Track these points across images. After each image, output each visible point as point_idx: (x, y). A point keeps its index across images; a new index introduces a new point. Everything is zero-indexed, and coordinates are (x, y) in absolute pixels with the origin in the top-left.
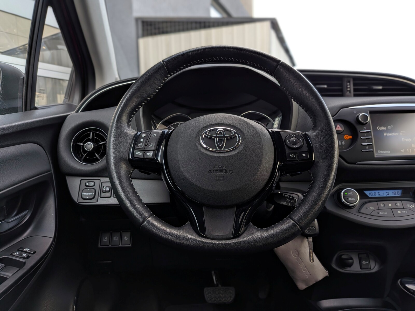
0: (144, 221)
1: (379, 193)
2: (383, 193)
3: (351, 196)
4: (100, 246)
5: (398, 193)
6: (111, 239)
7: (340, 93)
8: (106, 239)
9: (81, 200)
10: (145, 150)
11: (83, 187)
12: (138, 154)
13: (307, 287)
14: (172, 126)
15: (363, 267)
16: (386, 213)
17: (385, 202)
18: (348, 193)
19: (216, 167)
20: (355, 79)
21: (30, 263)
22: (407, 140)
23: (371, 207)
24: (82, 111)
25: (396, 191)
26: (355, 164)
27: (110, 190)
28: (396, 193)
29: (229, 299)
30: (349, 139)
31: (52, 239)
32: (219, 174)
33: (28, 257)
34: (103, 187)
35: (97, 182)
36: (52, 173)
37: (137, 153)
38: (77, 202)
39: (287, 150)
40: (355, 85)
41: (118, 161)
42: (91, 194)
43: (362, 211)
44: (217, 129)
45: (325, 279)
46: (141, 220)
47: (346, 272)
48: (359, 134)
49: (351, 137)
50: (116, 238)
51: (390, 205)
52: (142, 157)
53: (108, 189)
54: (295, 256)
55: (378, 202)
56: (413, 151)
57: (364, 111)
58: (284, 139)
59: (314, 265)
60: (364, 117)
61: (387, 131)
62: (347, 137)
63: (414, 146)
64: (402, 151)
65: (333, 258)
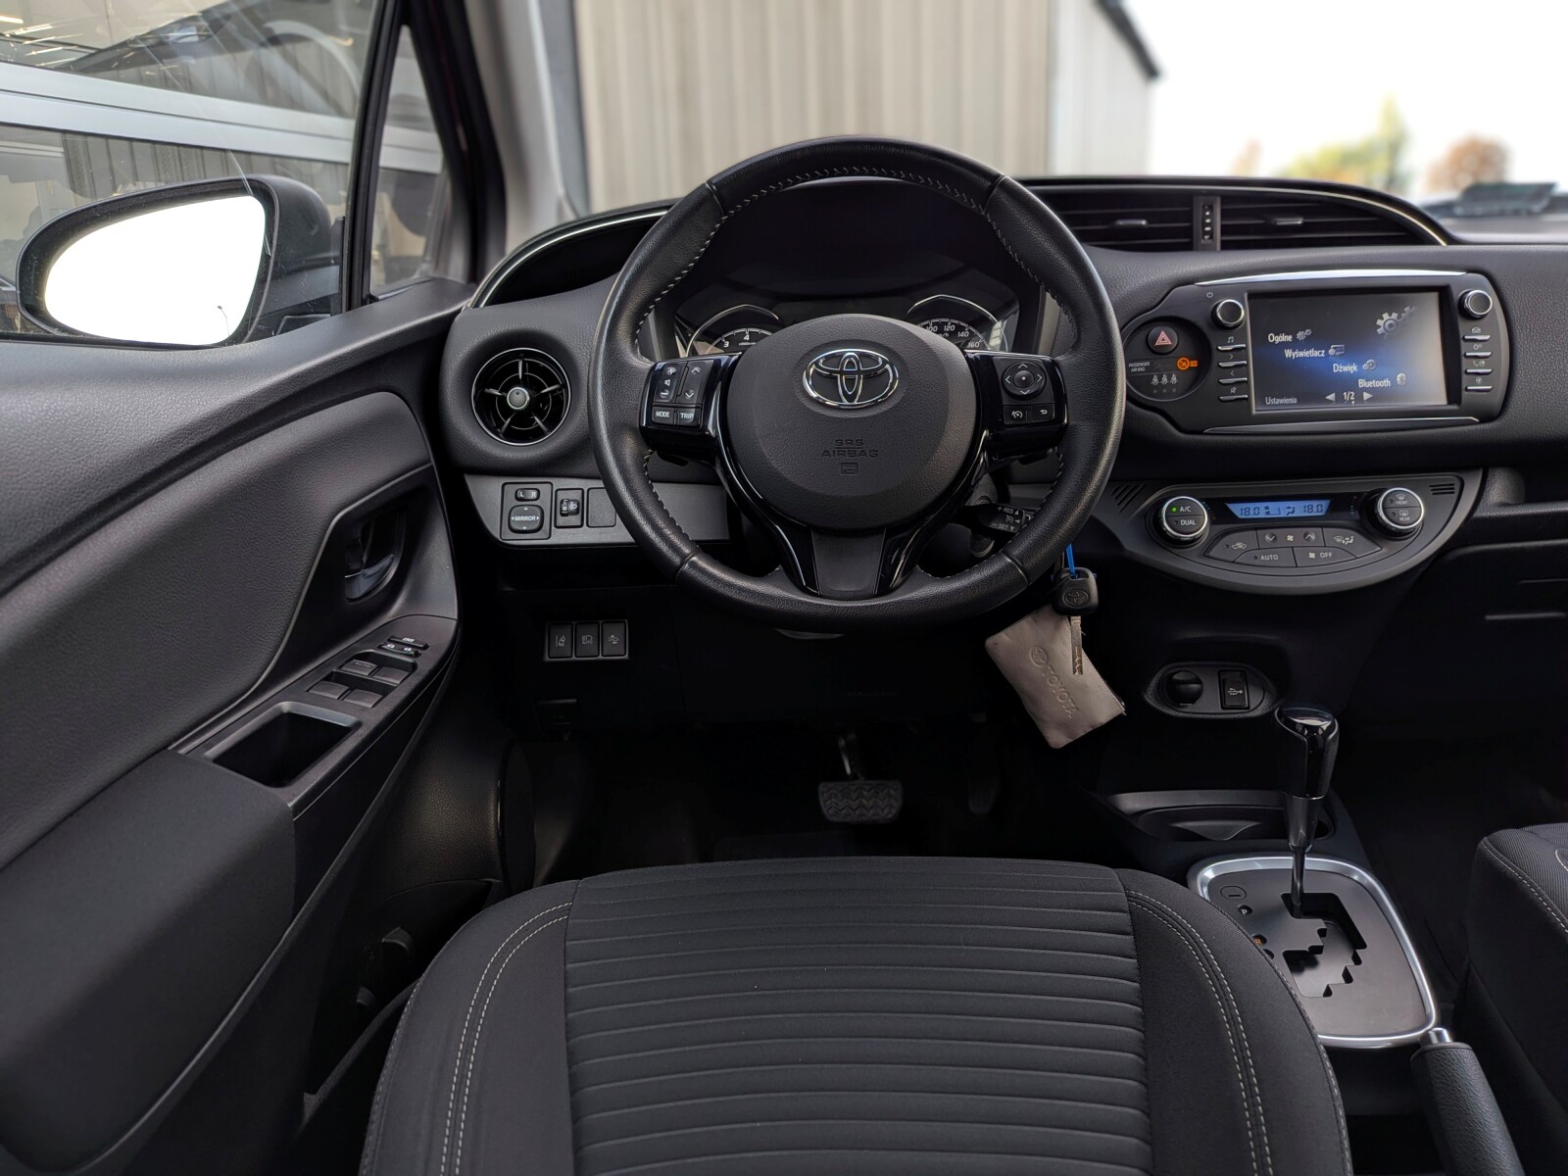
0: (682, 564)
1: (1267, 508)
2: (1279, 509)
3: (1186, 516)
4: (547, 658)
5: (1318, 508)
6: (575, 641)
7: (1183, 241)
8: (561, 642)
9: (508, 535)
10: (676, 407)
11: (511, 501)
12: (662, 414)
13: (1070, 740)
14: (726, 339)
15: (1228, 703)
16: (1276, 557)
17: (1276, 531)
18: (1178, 510)
19: (839, 442)
20: (1226, 198)
21: (426, 664)
22: (1346, 369)
23: (1238, 544)
24: (492, 302)
25: (1315, 503)
26: (1201, 433)
27: (578, 509)
28: (1315, 509)
29: (886, 811)
30: (1190, 367)
31: (454, 623)
32: (847, 458)
34: (562, 502)
35: (545, 489)
36: (432, 466)
37: (658, 414)
38: (497, 536)
39: (1006, 400)
40: (1224, 214)
41: (617, 429)
42: (533, 518)
43: (1211, 554)
45: (1117, 720)
46: (677, 560)
47: (1181, 715)
48: (1215, 354)
49: (1194, 364)
50: (589, 638)
51: (1290, 538)
52: (671, 422)
53: (573, 506)
54: (1042, 664)
55: (1259, 531)
56: (1359, 398)
57: (1233, 291)
58: (1000, 376)
59: (1086, 686)
60: (1233, 311)
61: (1295, 345)
62: (1186, 364)
63: (1362, 383)
64: (1331, 397)
65: (1151, 680)
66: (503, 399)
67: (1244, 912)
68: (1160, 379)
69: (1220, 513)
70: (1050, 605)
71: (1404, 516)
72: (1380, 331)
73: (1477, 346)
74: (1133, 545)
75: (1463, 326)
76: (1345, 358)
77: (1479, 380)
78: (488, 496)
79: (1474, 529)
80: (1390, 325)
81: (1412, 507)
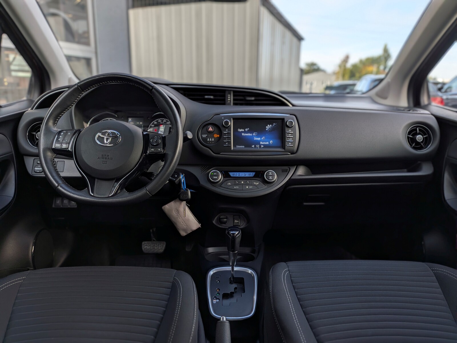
0: (58, 186)
1: (239, 174)
2: (242, 174)
3: (215, 176)
4: (53, 206)
5: (252, 174)
6: (62, 202)
7: (222, 102)
8: (58, 202)
9: (34, 173)
10: (62, 143)
11: (35, 164)
12: (58, 145)
13: (186, 234)
15: (235, 224)
16: (238, 187)
17: (239, 180)
18: (213, 174)
19: (103, 155)
20: (234, 92)
22: (257, 139)
23: (229, 183)
24: (36, 109)
25: (251, 173)
26: (219, 154)
28: (251, 175)
29: (161, 250)
30: (217, 137)
31: (12, 198)
32: (104, 160)
36: (13, 154)
38: (31, 174)
39: (150, 146)
41: (45, 150)
42: (41, 169)
43: (222, 186)
44: (107, 131)
45: (198, 229)
48: (223, 134)
49: (218, 136)
50: (66, 201)
51: (242, 182)
52: (60, 147)
54: (176, 214)
55: (235, 180)
56: (260, 147)
57: (229, 118)
58: (150, 139)
59: (189, 219)
60: (227, 123)
61: (245, 132)
62: (216, 136)
63: (261, 143)
64: (253, 146)
65: (215, 218)
66: (36, 135)
67: (218, 282)
68: (209, 139)
69: (226, 175)
70: (178, 199)
71: (271, 178)
72: (267, 129)
73: (290, 135)
74: (203, 182)
75: (286, 129)
76: (257, 136)
77: (290, 143)
78: (29, 162)
79: (291, 182)
80: (270, 128)
81: (273, 176)
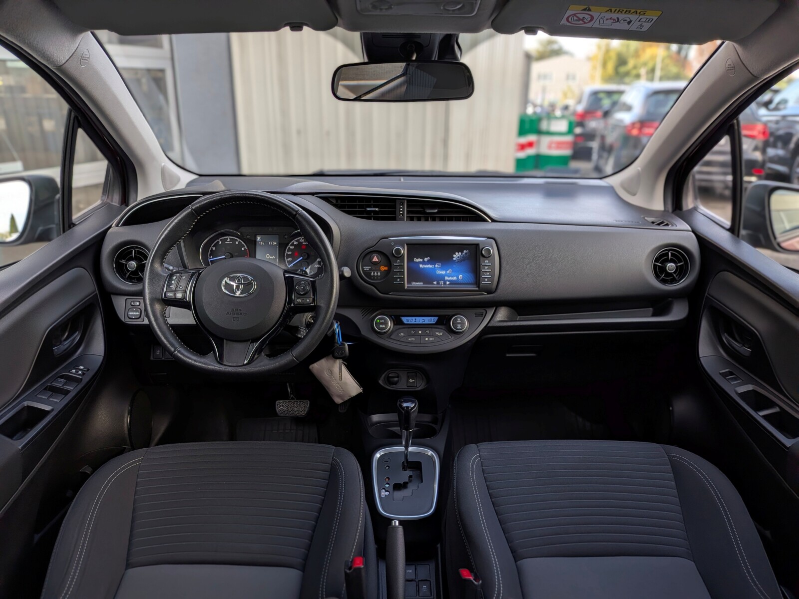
0: (175, 351)
1: (416, 319)
2: (420, 320)
3: (382, 324)
4: (152, 358)
5: (433, 320)
6: (163, 353)
7: (392, 216)
8: (158, 352)
9: (127, 319)
10: (175, 292)
11: (129, 306)
12: (170, 295)
13: (343, 401)
14: (220, 240)
15: (409, 385)
16: (414, 339)
17: (415, 329)
18: (379, 321)
19: (233, 309)
21: (86, 379)
22: (441, 272)
23: (402, 334)
25: (433, 318)
26: (387, 294)
29: (303, 412)
30: (385, 270)
31: (102, 357)
32: (235, 316)
33: (84, 374)
35: (142, 301)
36: (97, 293)
37: (168, 294)
38: (123, 320)
39: (295, 296)
40: (408, 207)
41: (152, 301)
42: (137, 313)
44: (237, 276)
46: (173, 350)
47: (392, 389)
48: (393, 266)
49: (386, 268)
51: (420, 332)
52: (173, 298)
55: (409, 329)
56: (445, 283)
57: (401, 243)
58: (295, 285)
59: (346, 383)
60: (398, 251)
61: (423, 263)
62: (383, 268)
63: (446, 278)
64: (435, 283)
65: (382, 375)
66: (126, 265)
67: (387, 468)
68: (374, 273)
69: (397, 321)
70: (331, 355)
71: (459, 326)
72: (454, 259)
73: (486, 267)
74: (365, 332)
75: (482, 259)
76: (441, 269)
77: (486, 280)
78: (120, 304)
79: (487, 330)
80: (458, 257)
81: (462, 323)
